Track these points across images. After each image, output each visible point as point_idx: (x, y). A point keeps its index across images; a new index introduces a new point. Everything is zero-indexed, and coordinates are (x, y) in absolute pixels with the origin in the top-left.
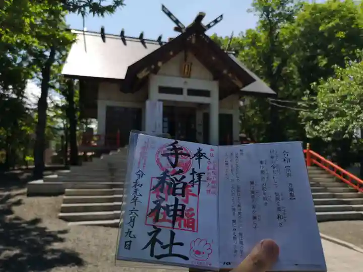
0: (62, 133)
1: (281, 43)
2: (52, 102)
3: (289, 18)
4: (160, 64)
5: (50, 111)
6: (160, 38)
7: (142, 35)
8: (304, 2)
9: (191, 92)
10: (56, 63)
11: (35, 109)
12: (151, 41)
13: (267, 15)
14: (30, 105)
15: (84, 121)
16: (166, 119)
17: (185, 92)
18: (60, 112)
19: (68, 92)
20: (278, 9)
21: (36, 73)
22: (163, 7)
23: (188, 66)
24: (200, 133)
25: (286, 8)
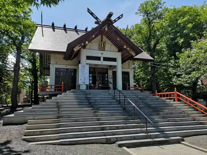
0: (29, 84)
1: (155, 31)
2: (23, 66)
3: (160, 17)
4: (87, 42)
5: (22, 71)
6: (87, 29)
7: (76, 27)
8: (167, 8)
9: (105, 59)
10: (25, 44)
11: (13, 70)
12: (81, 31)
13: (147, 16)
14: (9, 68)
15: (43, 77)
16: (91, 75)
17: (102, 59)
18: (28, 72)
19: (32, 61)
20: (154, 12)
21: (13, 49)
22: (88, 9)
23: (103, 43)
24: (111, 83)
25: (158, 12)
